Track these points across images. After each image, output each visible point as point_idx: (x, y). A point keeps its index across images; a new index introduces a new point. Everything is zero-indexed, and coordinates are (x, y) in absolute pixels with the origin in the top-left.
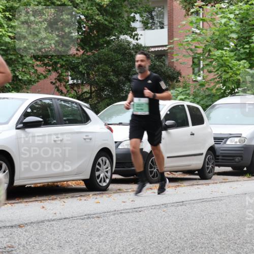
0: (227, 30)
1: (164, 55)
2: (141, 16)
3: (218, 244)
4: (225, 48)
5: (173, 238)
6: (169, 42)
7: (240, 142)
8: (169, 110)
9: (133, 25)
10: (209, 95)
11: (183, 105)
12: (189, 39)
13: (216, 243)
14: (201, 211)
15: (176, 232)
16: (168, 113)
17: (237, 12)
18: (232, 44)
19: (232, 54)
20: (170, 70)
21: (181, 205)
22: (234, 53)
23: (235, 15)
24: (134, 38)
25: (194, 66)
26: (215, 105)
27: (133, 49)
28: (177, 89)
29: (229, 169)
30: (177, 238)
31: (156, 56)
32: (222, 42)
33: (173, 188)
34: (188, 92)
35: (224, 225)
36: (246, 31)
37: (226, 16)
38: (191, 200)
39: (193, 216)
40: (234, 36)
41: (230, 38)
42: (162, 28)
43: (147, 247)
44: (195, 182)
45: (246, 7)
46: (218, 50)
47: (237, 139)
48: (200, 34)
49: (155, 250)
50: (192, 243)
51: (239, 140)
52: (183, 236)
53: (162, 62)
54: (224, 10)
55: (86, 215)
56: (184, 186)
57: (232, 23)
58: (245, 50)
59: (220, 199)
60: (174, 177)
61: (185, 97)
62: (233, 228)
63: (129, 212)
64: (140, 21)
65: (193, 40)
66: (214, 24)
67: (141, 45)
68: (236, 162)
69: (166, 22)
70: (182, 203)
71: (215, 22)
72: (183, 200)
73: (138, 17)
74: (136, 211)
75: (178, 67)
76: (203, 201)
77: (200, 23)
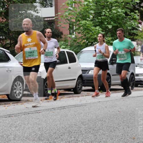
0: (88, 8)
1: (53, 23)
4: (88, 19)
5: (58, 128)
6: (55, 15)
9: (35, 4)
10: (79, 46)
11: (64, 52)
12: (67, 14)
13: (83, 130)
14: (75, 112)
15: (60, 124)
18: (91, 17)
19: (91, 22)
20: (56, 31)
21: (63, 109)
22: (93, 22)
25: (70, 29)
26: (82, 51)
28: (61, 42)
29: (90, 88)
30: (61, 127)
31: (48, 23)
32: (85, 15)
33: (59, 99)
34: (67, 44)
35: (87, 120)
36: (99, 9)
38: (69, 106)
39: (70, 115)
41: (90, 13)
42: (52, 7)
44: (71, 95)
46: (83, 20)
48: (73, 11)
49: (48, 135)
50: (69, 130)
52: (64, 126)
53: (52, 27)
55: (8, 115)
56: (65, 98)
57: (91, 5)
58: (99, 20)
59: (85, 105)
61: (65, 46)
62: (93, 121)
63: (33, 113)
65: (69, 14)
66: (81, 5)
69: (53, 3)
72: (64, 106)
74: (37, 112)
75: (61, 30)
76: (75, 106)
77: (73, 4)
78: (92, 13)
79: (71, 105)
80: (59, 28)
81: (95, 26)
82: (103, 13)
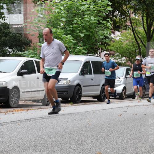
0: (59, 16)
1: (21, 30)
2: (7, 6)
3: (50, 144)
4: (58, 27)
5: (23, 141)
6: (24, 22)
7: (66, 83)
8: (24, 64)
9: (2, 11)
11: (32, 61)
12: (37, 21)
13: (49, 143)
14: (42, 124)
15: (25, 137)
16: (23, 65)
17: (65, 5)
18: (62, 25)
19: (62, 31)
20: (25, 39)
21: (29, 121)
22: (64, 30)
23: (64, 7)
24: (2, 19)
25: (40, 37)
27: (2, 26)
28: (29, 51)
30: (26, 141)
31: (16, 30)
32: (56, 23)
33: (26, 111)
34: (36, 53)
35: (54, 133)
36: (71, 17)
37: (59, 7)
38: (36, 118)
39: (36, 128)
40: (64, 20)
41: (61, 21)
42: (20, 13)
43: (7, 147)
44: (39, 107)
45: (70, 3)
46: (54, 28)
47: (65, 82)
48: (43, 18)
49: (11, 149)
50: (34, 143)
51: (66, 82)
52: (29, 140)
54: (57, 4)
56: (33, 109)
57: (62, 12)
58: (70, 28)
60: (27, 104)
61: (34, 55)
62: (60, 134)
64: (6, 9)
65: (39, 21)
66: (51, 12)
67: (7, 23)
68: (64, 95)
69: (22, 10)
70: (30, 120)
71: (52, 11)
72: (31, 118)
73: (5, 6)
74: (1, 125)
75: (30, 38)
76: (43, 118)
77: (43, 11)
78: (63, 21)
79: (38, 117)
80: (28, 36)
81: (67, 35)
82: (75, 21)
